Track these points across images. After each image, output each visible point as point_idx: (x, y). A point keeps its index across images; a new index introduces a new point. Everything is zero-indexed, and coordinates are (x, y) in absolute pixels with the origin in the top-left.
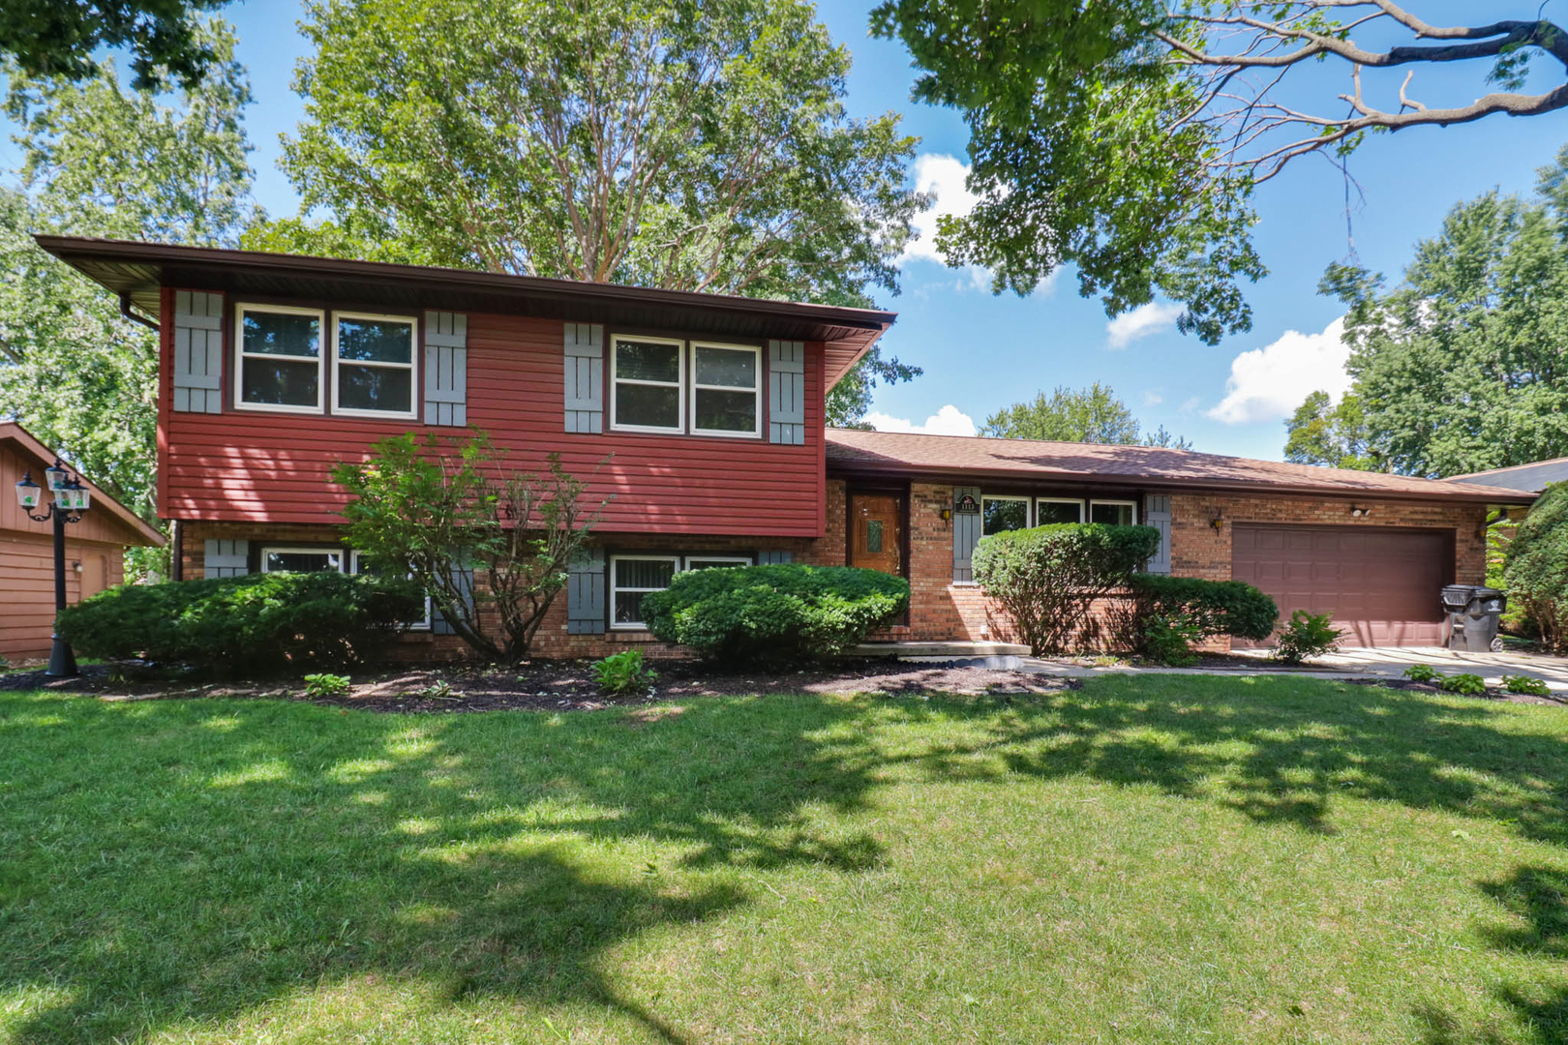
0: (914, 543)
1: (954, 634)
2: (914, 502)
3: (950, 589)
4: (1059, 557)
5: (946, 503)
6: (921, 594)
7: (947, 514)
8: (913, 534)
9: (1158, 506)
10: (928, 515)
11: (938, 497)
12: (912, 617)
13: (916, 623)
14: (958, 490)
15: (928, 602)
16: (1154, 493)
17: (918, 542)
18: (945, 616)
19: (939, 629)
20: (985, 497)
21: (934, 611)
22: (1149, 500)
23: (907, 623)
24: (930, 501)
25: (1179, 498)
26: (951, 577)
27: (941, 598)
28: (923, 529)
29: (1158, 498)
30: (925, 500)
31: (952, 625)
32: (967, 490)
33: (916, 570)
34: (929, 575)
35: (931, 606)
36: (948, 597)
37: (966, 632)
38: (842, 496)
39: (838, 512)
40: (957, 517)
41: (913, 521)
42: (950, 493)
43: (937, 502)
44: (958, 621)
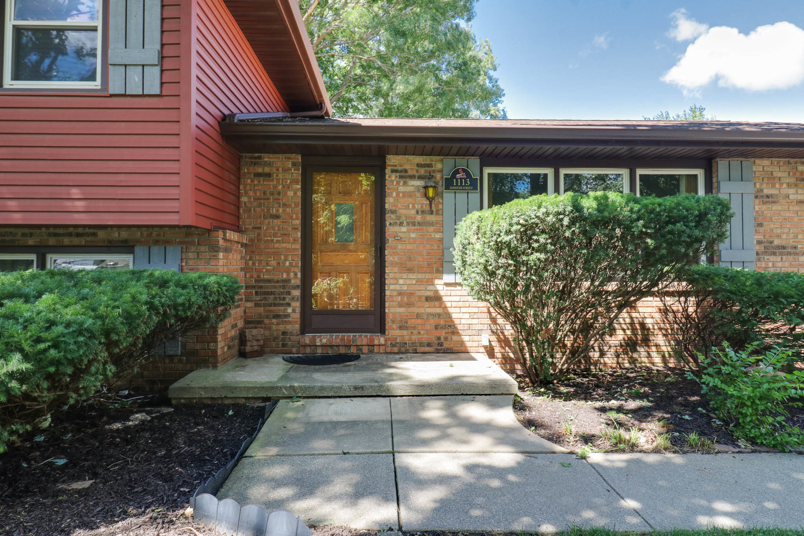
0: (390, 230)
1: (446, 345)
2: (391, 178)
3: (439, 285)
4: (542, 249)
5: (431, 177)
6: (400, 293)
7: (431, 192)
8: (389, 218)
9: (735, 173)
10: (410, 195)
11: (422, 171)
12: (389, 324)
13: (393, 332)
14: (449, 162)
15: (409, 305)
16: (729, 155)
17: (396, 229)
18: (433, 322)
19: (425, 338)
20: (488, 171)
21: (418, 316)
22: (722, 166)
23: (382, 331)
24: (412, 177)
25: (766, 162)
26: (440, 272)
27: (428, 299)
28: (403, 212)
29: (735, 162)
30: (404, 175)
31: (442, 334)
32: (461, 162)
33: (393, 264)
34: (410, 270)
35: (415, 310)
36: (437, 298)
37: (462, 343)
38: (297, 174)
39: (290, 193)
40: (448, 196)
41: (389, 203)
42: (439, 166)
43: (420, 178)
44: (451, 328)
